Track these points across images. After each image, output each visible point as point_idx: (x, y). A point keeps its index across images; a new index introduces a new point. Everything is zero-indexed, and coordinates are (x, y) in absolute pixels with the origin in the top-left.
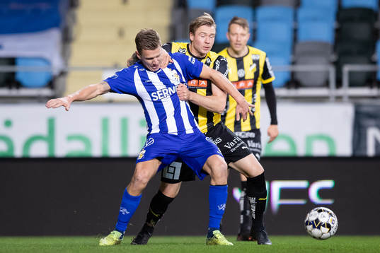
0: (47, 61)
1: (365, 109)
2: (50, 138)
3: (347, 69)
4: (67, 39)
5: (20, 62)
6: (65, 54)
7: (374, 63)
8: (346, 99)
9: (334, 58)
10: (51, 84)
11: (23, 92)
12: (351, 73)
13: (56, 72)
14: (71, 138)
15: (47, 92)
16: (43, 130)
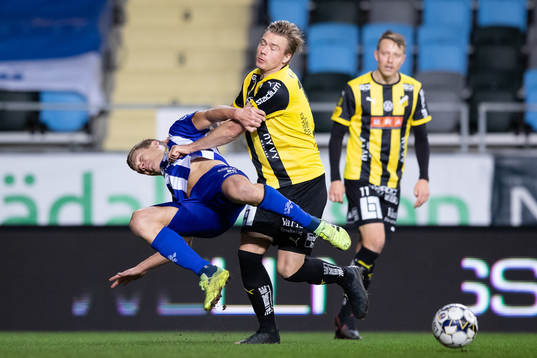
0: (82, 97)
1: (508, 163)
2: (86, 199)
3: (484, 108)
4: (109, 66)
5: (45, 97)
6: (106, 87)
7: (521, 101)
8: (482, 149)
9: (466, 93)
10: (87, 127)
11: (50, 138)
12: (489, 114)
13: (93, 110)
14: (113, 199)
15: (81, 138)
16: (76, 189)
